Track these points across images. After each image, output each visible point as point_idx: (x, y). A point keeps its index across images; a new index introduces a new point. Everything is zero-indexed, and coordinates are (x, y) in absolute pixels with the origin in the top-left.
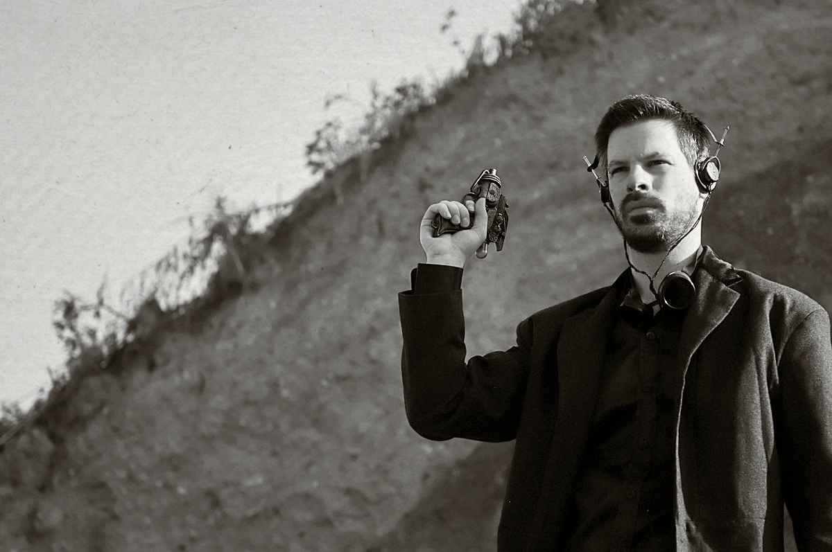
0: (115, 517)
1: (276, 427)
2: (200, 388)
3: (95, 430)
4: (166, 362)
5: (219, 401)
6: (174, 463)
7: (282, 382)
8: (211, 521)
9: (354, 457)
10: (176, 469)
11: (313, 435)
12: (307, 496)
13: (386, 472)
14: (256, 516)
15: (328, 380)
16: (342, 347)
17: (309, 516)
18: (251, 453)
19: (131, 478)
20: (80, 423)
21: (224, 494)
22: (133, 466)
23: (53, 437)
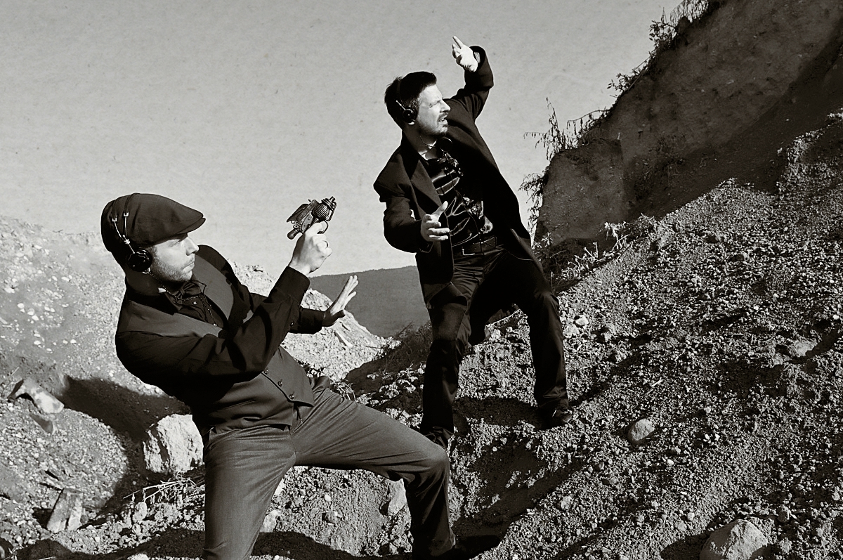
0: (679, 105)
1: (737, 58)
2: (706, 49)
3: (668, 73)
4: (692, 41)
5: (714, 52)
7: (738, 40)
8: (715, 100)
9: (770, 65)
10: (700, 82)
11: (752, 59)
12: (751, 84)
13: (783, 69)
14: (732, 96)
15: (756, 35)
16: (761, 20)
17: (753, 92)
18: (728, 71)
19: (683, 89)
20: (662, 71)
21: (719, 89)
22: (683, 84)
23: (652, 78)
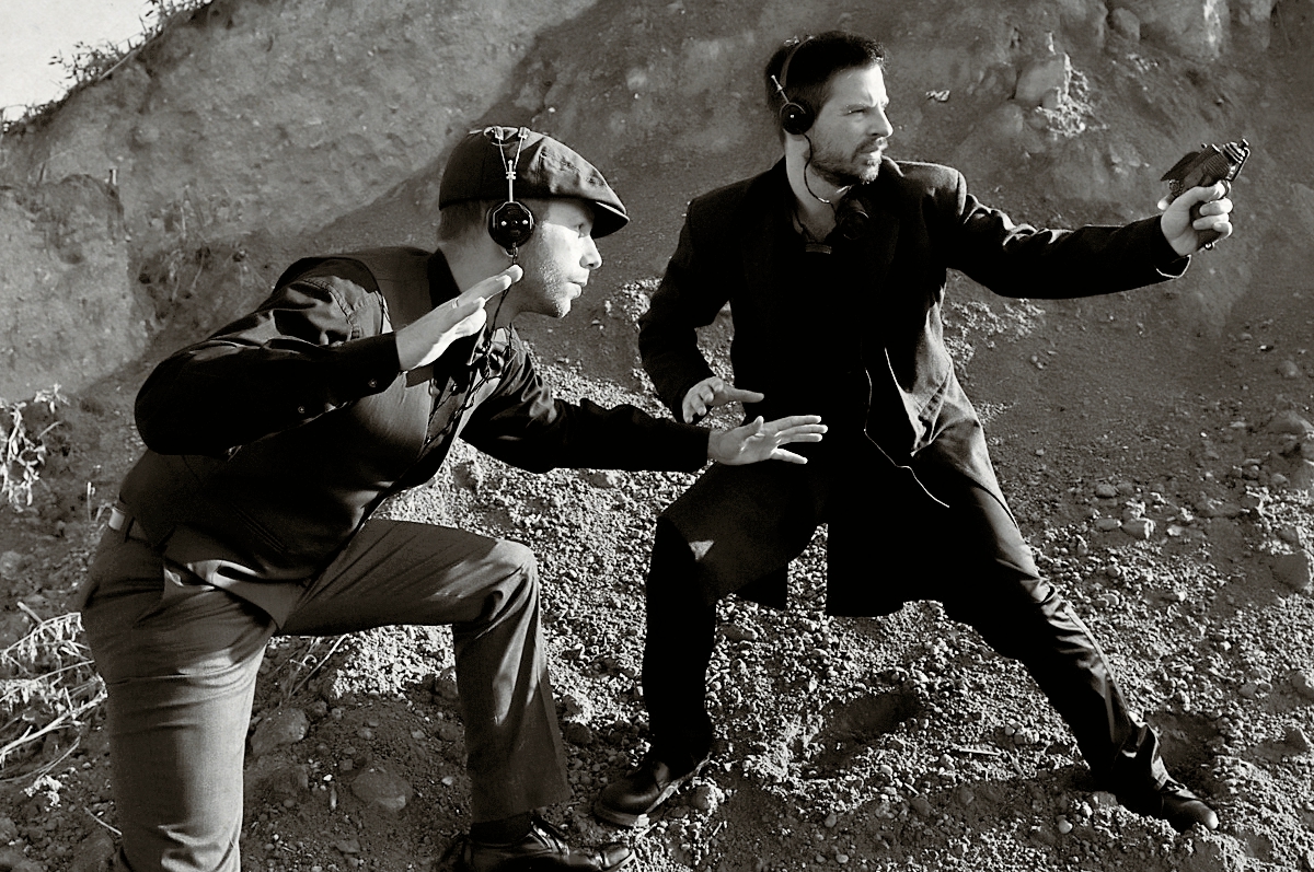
0: (202, 138)
1: (331, 81)
2: (268, 46)
3: (183, 70)
4: (242, 23)
5: (285, 57)
6: (249, 101)
7: (335, 49)
8: (280, 147)
9: (394, 111)
10: (250, 106)
11: (360, 91)
12: (357, 136)
13: (419, 125)
14: (317, 148)
15: (374, 51)
16: (382, 27)
17: (360, 153)
18: (311, 100)
19: (215, 109)
20: (172, 63)
21: (290, 129)
22: (217, 101)
23: (149, 72)
